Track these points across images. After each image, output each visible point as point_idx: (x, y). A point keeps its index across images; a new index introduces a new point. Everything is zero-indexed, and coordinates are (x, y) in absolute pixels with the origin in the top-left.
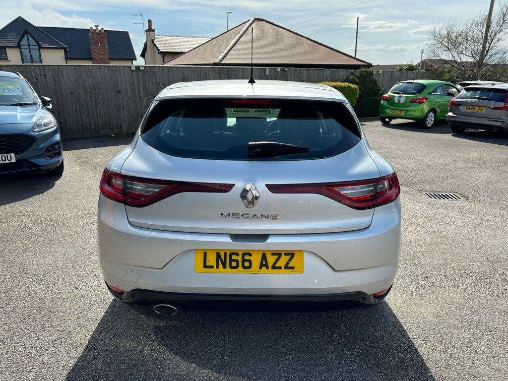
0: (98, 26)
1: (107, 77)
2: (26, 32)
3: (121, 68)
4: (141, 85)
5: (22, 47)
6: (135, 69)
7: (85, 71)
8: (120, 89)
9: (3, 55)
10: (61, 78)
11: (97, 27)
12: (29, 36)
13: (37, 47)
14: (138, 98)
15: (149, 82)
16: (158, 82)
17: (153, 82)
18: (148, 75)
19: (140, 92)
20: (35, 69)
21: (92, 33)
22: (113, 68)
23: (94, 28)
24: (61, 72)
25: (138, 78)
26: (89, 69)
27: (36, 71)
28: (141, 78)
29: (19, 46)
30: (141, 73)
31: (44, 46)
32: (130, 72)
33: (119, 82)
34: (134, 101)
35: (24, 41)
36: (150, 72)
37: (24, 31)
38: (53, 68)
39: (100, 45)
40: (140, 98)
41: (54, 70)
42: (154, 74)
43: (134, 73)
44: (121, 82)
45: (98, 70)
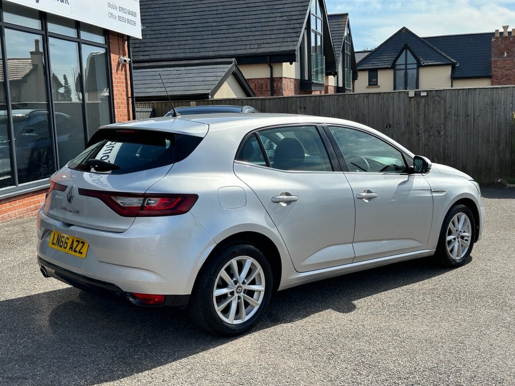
0: (507, 27)
1: (375, 107)
2: (406, 47)
3: (395, 96)
4: (422, 116)
5: (398, 67)
6: (413, 95)
7: (349, 101)
8: (391, 122)
9: (373, 80)
10: (321, 110)
11: (505, 28)
12: (408, 51)
13: (415, 66)
14: (415, 134)
15: (434, 112)
16: (448, 111)
17: (440, 112)
18: (434, 102)
19: (418, 126)
20: (296, 101)
21: (498, 38)
22: (385, 95)
23: (502, 30)
24: (322, 103)
25: (418, 108)
26: (354, 99)
27: (296, 104)
28: (422, 107)
29: (393, 67)
30: (424, 100)
31: (425, 64)
32: (407, 100)
33: (391, 114)
34: (409, 139)
35: (401, 60)
36: (437, 98)
37: (403, 46)
38: (314, 99)
39: (506, 54)
40: (418, 134)
41: (315, 101)
42: (442, 101)
43: (413, 100)
44: (393, 114)
45: (365, 99)
